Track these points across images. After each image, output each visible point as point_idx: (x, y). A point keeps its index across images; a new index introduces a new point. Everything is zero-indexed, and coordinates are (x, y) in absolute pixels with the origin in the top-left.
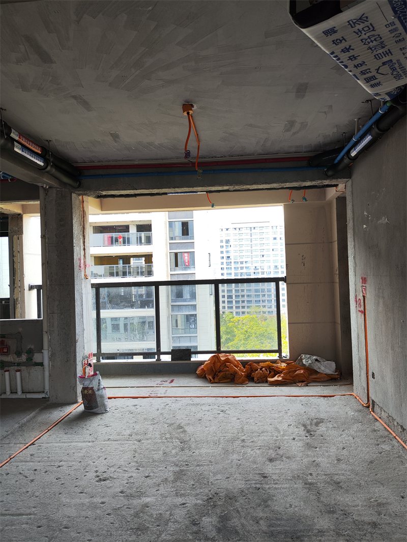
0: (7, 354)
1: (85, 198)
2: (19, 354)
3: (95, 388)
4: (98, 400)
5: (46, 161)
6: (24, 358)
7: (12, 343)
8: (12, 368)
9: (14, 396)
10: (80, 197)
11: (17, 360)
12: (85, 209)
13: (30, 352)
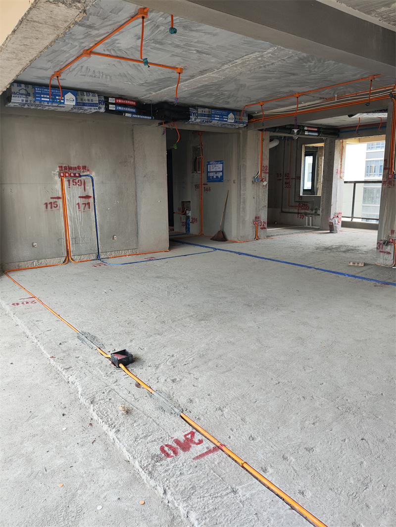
0: (308, 210)
1: (344, 140)
2: (312, 210)
3: (334, 223)
4: (334, 228)
5: (319, 133)
6: (314, 211)
7: (310, 205)
8: (309, 216)
9: (309, 226)
10: (341, 141)
11: (312, 212)
12: (344, 145)
13: (316, 209)
